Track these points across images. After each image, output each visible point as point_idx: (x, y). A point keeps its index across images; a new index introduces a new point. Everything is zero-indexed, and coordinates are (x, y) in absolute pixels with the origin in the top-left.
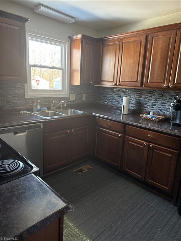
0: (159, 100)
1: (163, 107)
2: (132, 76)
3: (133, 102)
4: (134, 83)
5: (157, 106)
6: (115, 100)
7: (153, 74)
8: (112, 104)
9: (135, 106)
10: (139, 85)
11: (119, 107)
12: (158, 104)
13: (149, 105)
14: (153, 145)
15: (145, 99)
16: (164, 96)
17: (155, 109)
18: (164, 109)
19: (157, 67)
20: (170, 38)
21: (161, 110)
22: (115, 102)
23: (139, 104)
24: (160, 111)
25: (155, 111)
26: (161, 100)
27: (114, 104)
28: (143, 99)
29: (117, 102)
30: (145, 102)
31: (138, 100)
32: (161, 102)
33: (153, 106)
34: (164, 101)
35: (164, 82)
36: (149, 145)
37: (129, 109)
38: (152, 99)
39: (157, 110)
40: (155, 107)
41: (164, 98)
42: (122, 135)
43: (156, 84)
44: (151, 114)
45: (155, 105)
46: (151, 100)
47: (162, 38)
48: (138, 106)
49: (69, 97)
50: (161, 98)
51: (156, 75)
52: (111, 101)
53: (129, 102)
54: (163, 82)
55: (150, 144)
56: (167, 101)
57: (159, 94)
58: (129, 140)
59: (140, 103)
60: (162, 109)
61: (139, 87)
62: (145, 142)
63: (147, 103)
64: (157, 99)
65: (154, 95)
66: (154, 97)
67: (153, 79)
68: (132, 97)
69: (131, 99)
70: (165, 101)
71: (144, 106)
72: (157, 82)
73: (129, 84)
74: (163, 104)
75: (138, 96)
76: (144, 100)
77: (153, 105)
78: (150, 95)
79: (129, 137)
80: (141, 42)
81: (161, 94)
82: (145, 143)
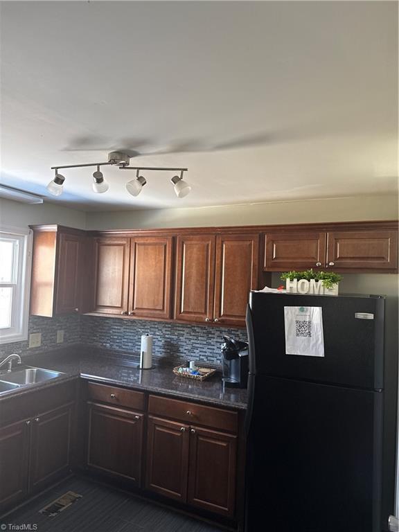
0: (202, 338)
1: (210, 351)
2: (154, 301)
3: (160, 344)
4: (158, 312)
5: (201, 350)
6: (125, 340)
7: (189, 299)
8: (120, 347)
9: (163, 350)
10: (168, 316)
11: (134, 354)
12: (201, 346)
13: (187, 348)
14: (197, 428)
15: (181, 338)
16: (210, 333)
17: (198, 355)
18: (211, 355)
19: (193, 289)
20: (208, 245)
21: (207, 357)
22: (126, 344)
23: (170, 347)
24: (205, 360)
25: (198, 359)
26: (205, 339)
27: (124, 347)
28: (177, 337)
29: (130, 344)
30: (180, 343)
31: (169, 340)
32: (205, 343)
33: (195, 351)
34: (210, 341)
35: (206, 313)
36: (190, 429)
37: (153, 357)
38: (191, 337)
39: (201, 357)
40: (198, 351)
41: (210, 336)
42: (141, 415)
43: (193, 315)
44: (191, 367)
45: (197, 348)
46: (190, 340)
47: (196, 244)
48: (168, 351)
49: (28, 341)
50: (205, 335)
51: (192, 300)
52: (118, 341)
53: (152, 343)
54: (203, 311)
55: (192, 427)
56: (215, 340)
57: (202, 328)
58: (155, 425)
59: (172, 345)
60: (209, 354)
61: (167, 319)
62: (182, 425)
63: (184, 344)
64: (199, 338)
65: (194, 331)
66: (194, 334)
67: (189, 307)
68: (158, 333)
69: (156, 337)
70: (212, 341)
71: (178, 351)
72: (195, 313)
73: (151, 314)
74: (210, 347)
75: (168, 333)
76: (178, 340)
77: (194, 348)
78: (187, 330)
79: (155, 418)
80: (165, 246)
81: (205, 328)
82: (183, 427)
